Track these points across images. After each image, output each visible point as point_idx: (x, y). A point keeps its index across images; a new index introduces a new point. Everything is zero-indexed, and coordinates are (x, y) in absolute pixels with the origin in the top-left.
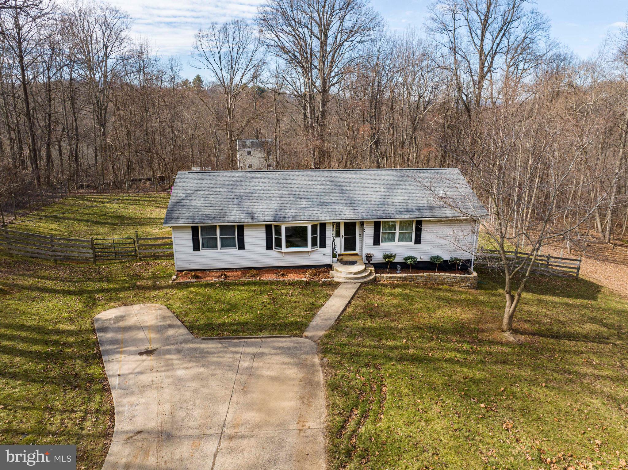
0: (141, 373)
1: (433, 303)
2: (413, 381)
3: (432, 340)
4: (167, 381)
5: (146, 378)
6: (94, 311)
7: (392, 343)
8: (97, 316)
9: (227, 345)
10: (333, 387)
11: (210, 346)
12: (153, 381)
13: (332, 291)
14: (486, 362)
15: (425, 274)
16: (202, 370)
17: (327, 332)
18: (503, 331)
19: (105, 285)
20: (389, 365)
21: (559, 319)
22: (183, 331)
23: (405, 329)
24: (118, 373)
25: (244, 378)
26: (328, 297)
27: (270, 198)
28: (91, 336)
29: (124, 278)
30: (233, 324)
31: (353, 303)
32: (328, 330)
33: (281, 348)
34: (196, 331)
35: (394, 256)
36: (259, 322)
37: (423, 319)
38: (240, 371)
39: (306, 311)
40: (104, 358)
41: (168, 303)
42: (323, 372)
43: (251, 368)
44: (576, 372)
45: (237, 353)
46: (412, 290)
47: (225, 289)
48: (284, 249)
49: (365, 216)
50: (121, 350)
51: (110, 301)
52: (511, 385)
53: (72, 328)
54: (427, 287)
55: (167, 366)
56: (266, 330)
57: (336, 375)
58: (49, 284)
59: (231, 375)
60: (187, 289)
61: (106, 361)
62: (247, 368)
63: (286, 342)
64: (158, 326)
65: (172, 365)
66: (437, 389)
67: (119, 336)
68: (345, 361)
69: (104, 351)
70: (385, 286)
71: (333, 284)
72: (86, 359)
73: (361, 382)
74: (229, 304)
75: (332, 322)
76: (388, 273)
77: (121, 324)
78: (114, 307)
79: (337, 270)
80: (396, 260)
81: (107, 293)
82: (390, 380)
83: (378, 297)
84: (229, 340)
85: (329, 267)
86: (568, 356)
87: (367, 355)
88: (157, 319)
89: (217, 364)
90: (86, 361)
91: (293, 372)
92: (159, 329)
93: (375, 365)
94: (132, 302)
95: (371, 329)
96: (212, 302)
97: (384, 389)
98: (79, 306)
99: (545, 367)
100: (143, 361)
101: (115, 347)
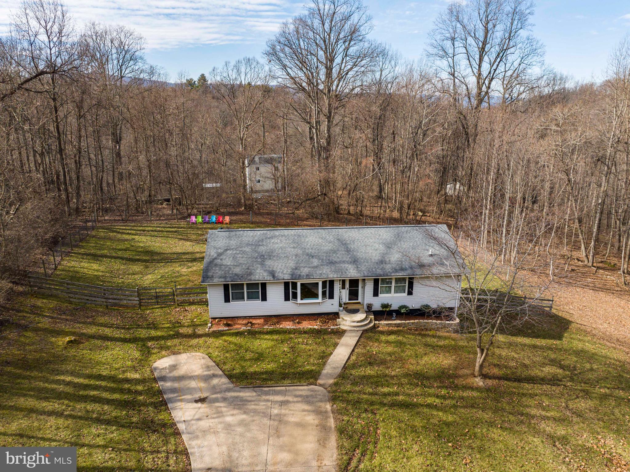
0: (199, 419)
1: (421, 350)
2: (400, 425)
3: (417, 386)
4: (220, 426)
5: (204, 424)
6: (150, 359)
7: (386, 390)
8: (155, 365)
9: (259, 393)
10: (341, 431)
11: (248, 394)
12: (210, 426)
13: (339, 339)
14: (457, 406)
15: (416, 321)
16: (244, 416)
17: (336, 380)
18: (475, 377)
19: (153, 333)
20: (382, 410)
21: (524, 362)
22: (225, 380)
23: (396, 376)
24: (183, 419)
25: (276, 423)
26: (336, 345)
27: (287, 257)
28: (154, 385)
29: (168, 325)
30: (262, 373)
31: (356, 350)
32: (336, 378)
33: (300, 396)
34: (234, 380)
35: (391, 306)
36: (283, 371)
37: (412, 366)
38: (272, 417)
39: (319, 359)
40: (170, 405)
41: (208, 351)
42: (333, 418)
43: (280, 415)
44: (527, 414)
45: (268, 401)
46: (404, 337)
47: (253, 338)
48: (299, 301)
49: (366, 274)
50: (180, 398)
51: (161, 350)
52: (474, 427)
53: (137, 376)
54: (417, 332)
55: (218, 413)
56: (288, 378)
57: (343, 420)
58: (108, 331)
59: (266, 421)
60: (221, 338)
61: (172, 409)
62: (277, 415)
63: (304, 389)
64: (204, 376)
65: (221, 412)
66: (418, 431)
67: (176, 385)
68: (350, 407)
69: (167, 399)
70: (382, 333)
71: (340, 332)
72: (156, 406)
73: (362, 426)
74: (257, 353)
75: (339, 370)
76: (386, 320)
77: (175, 373)
78: (166, 356)
79: (343, 319)
80: (392, 309)
81: (157, 340)
82: (384, 424)
83: (376, 344)
84: (261, 389)
85: (336, 315)
86: (524, 399)
87: (367, 401)
88: (203, 368)
89: (255, 412)
90: (156, 407)
91: (311, 419)
92: (207, 379)
93: (372, 410)
94: (179, 351)
95: (370, 377)
96: (242, 351)
97: (379, 431)
98: (137, 354)
99: (503, 410)
100: (199, 408)
101: (175, 395)
